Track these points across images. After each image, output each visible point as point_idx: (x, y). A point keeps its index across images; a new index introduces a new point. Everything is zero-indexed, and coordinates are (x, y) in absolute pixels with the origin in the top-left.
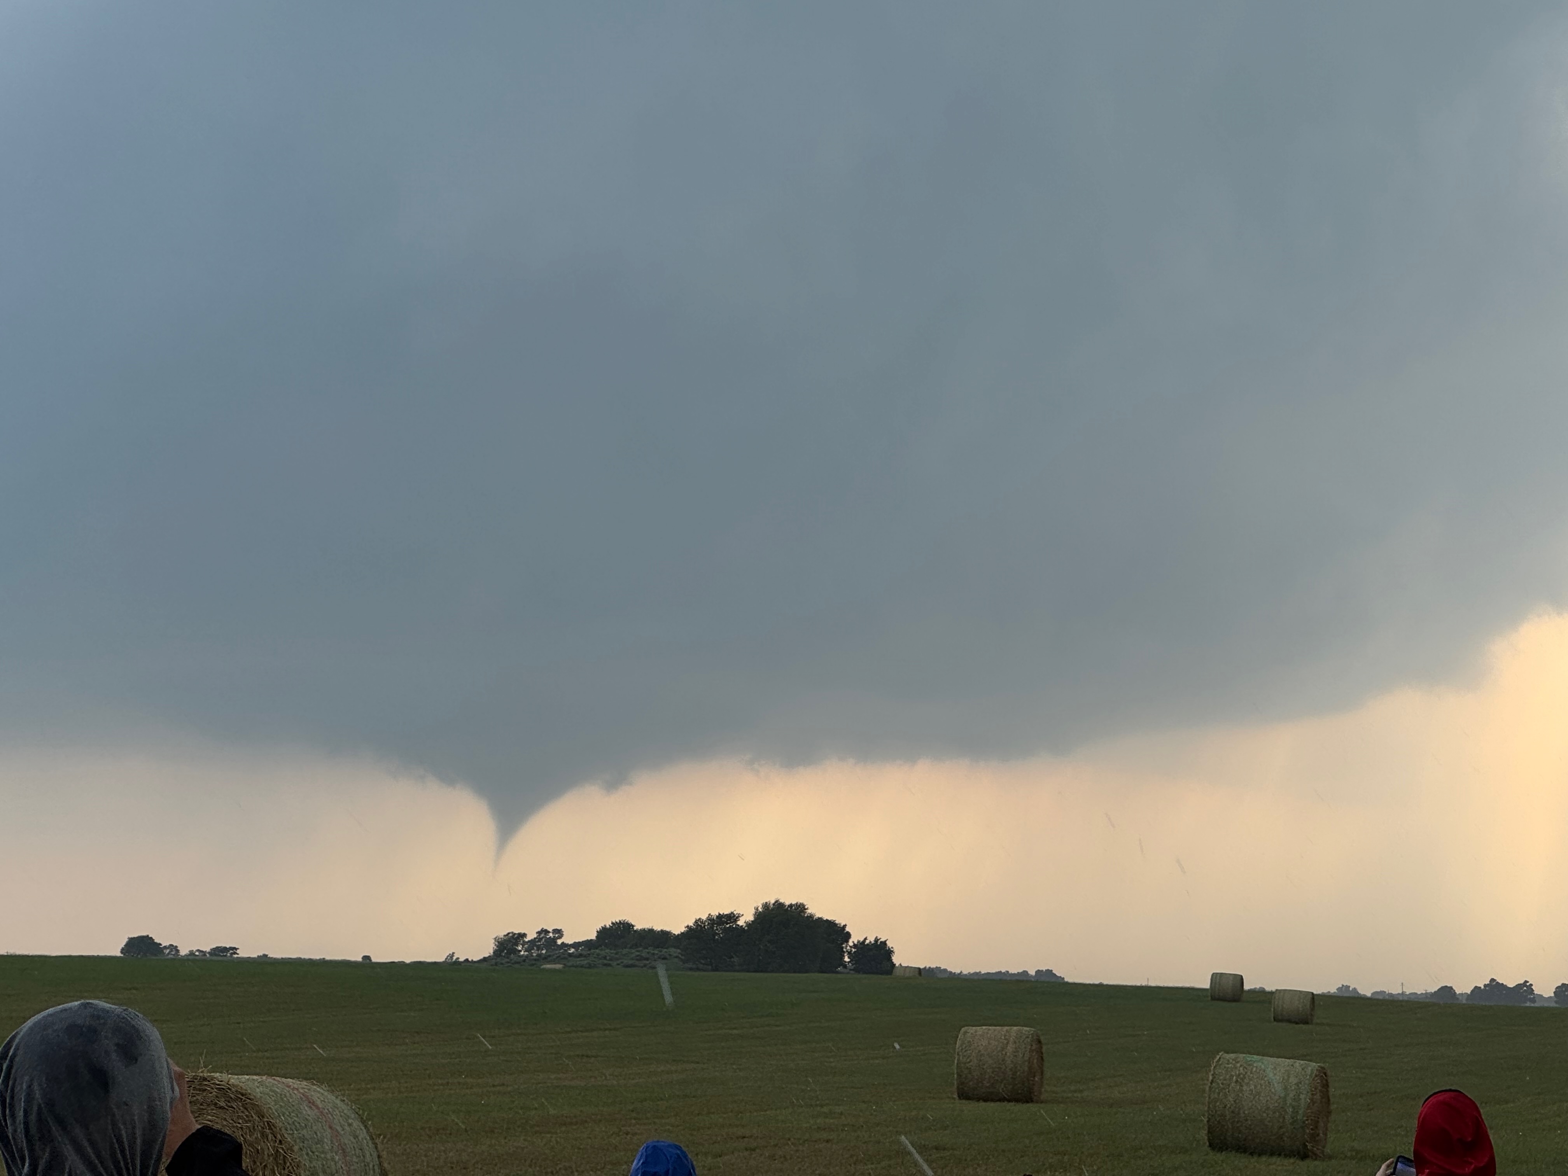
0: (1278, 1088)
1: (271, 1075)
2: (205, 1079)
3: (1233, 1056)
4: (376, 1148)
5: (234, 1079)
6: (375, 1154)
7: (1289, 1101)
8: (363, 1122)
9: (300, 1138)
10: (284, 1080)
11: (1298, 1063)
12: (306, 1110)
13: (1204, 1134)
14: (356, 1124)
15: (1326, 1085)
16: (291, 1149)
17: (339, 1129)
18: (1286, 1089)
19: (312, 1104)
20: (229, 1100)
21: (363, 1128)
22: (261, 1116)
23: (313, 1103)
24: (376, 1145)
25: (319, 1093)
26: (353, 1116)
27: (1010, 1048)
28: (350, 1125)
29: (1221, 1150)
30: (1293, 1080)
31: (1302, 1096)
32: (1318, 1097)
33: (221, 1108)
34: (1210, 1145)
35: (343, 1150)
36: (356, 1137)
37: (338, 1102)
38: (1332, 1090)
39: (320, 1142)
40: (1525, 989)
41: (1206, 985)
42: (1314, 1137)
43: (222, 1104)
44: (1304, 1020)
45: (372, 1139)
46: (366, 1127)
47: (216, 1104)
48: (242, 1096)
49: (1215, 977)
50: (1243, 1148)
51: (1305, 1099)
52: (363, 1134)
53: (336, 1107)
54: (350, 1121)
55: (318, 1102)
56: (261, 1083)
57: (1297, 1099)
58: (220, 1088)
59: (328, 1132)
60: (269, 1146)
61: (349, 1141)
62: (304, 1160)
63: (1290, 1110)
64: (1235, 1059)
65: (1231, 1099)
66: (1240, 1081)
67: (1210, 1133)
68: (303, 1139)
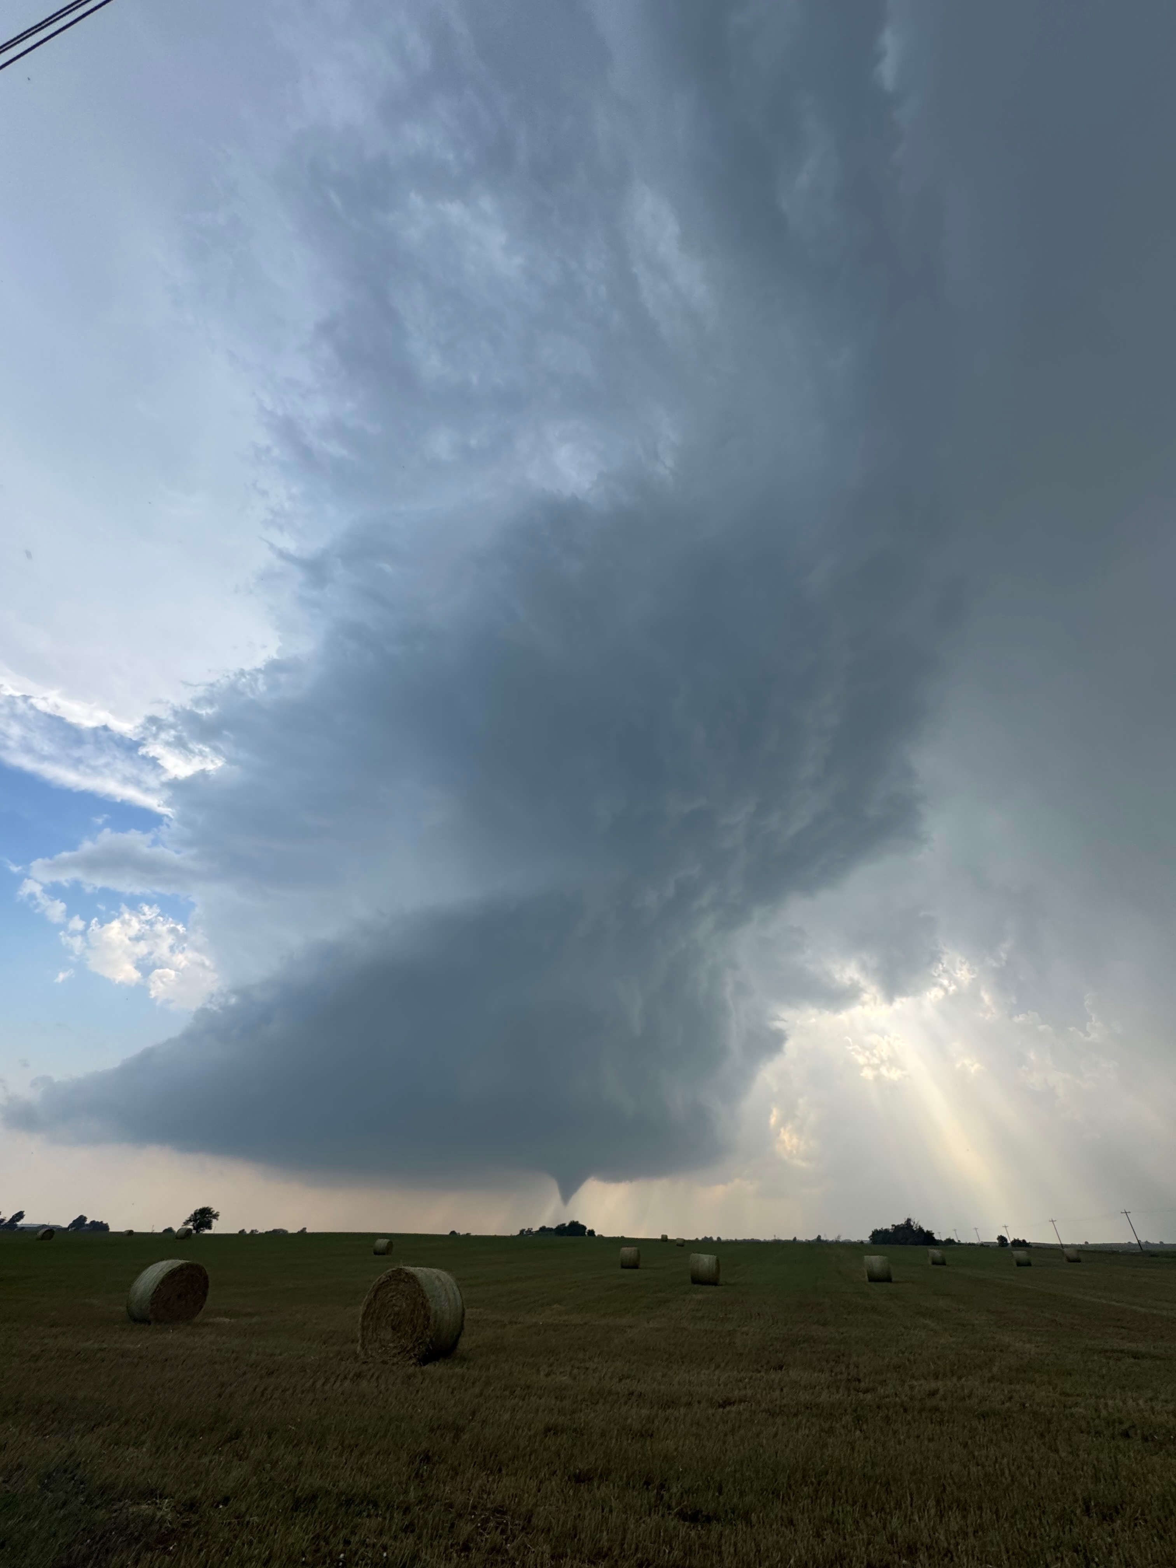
0: (707, 1264)
1: (426, 1268)
2: (401, 1269)
6: (461, 1301)
8: (459, 1287)
9: (432, 1296)
10: (431, 1269)
11: (711, 1259)
12: (437, 1283)
13: (690, 1278)
14: (455, 1288)
16: (428, 1301)
17: (449, 1291)
18: (709, 1264)
19: (440, 1280)
20: (410, 1279)
21: (458, 1290)
22: (419, 1285)
24: (462, 1298)
25: (444, 1275)
26: (455, 1285)
27: (632, 1254)
29: (695, 1284)
30: (711, 1262)
31: (714, 1266)
32: (717, 1267)
34: (692, 1282)
35: (449, 1301)
36: (454, 1294)
37: (451, 1278)
38: (719, 1264)
39: (440, 1297)
42: (717, 1278)
43: (406, 1280)
45: (461, 1295)
48: (412, 1277)
49: (662, 1236)
50: (700, 1283)
52: (458, 1293)
53: (449, 1280)
55: (443, 1279)
56: (422, 1271)
57: (712, 1267)
58: (407, 1273)
59: (444, 1292)
60: (420, 1300)
61: (451, 1296)
62: (432, 1306)
63: (711, 1271)
64: (696, 1255)
65: (696, 1267)
66: (697, 1261)
67: (692, 1278)
68: (434, 1296)
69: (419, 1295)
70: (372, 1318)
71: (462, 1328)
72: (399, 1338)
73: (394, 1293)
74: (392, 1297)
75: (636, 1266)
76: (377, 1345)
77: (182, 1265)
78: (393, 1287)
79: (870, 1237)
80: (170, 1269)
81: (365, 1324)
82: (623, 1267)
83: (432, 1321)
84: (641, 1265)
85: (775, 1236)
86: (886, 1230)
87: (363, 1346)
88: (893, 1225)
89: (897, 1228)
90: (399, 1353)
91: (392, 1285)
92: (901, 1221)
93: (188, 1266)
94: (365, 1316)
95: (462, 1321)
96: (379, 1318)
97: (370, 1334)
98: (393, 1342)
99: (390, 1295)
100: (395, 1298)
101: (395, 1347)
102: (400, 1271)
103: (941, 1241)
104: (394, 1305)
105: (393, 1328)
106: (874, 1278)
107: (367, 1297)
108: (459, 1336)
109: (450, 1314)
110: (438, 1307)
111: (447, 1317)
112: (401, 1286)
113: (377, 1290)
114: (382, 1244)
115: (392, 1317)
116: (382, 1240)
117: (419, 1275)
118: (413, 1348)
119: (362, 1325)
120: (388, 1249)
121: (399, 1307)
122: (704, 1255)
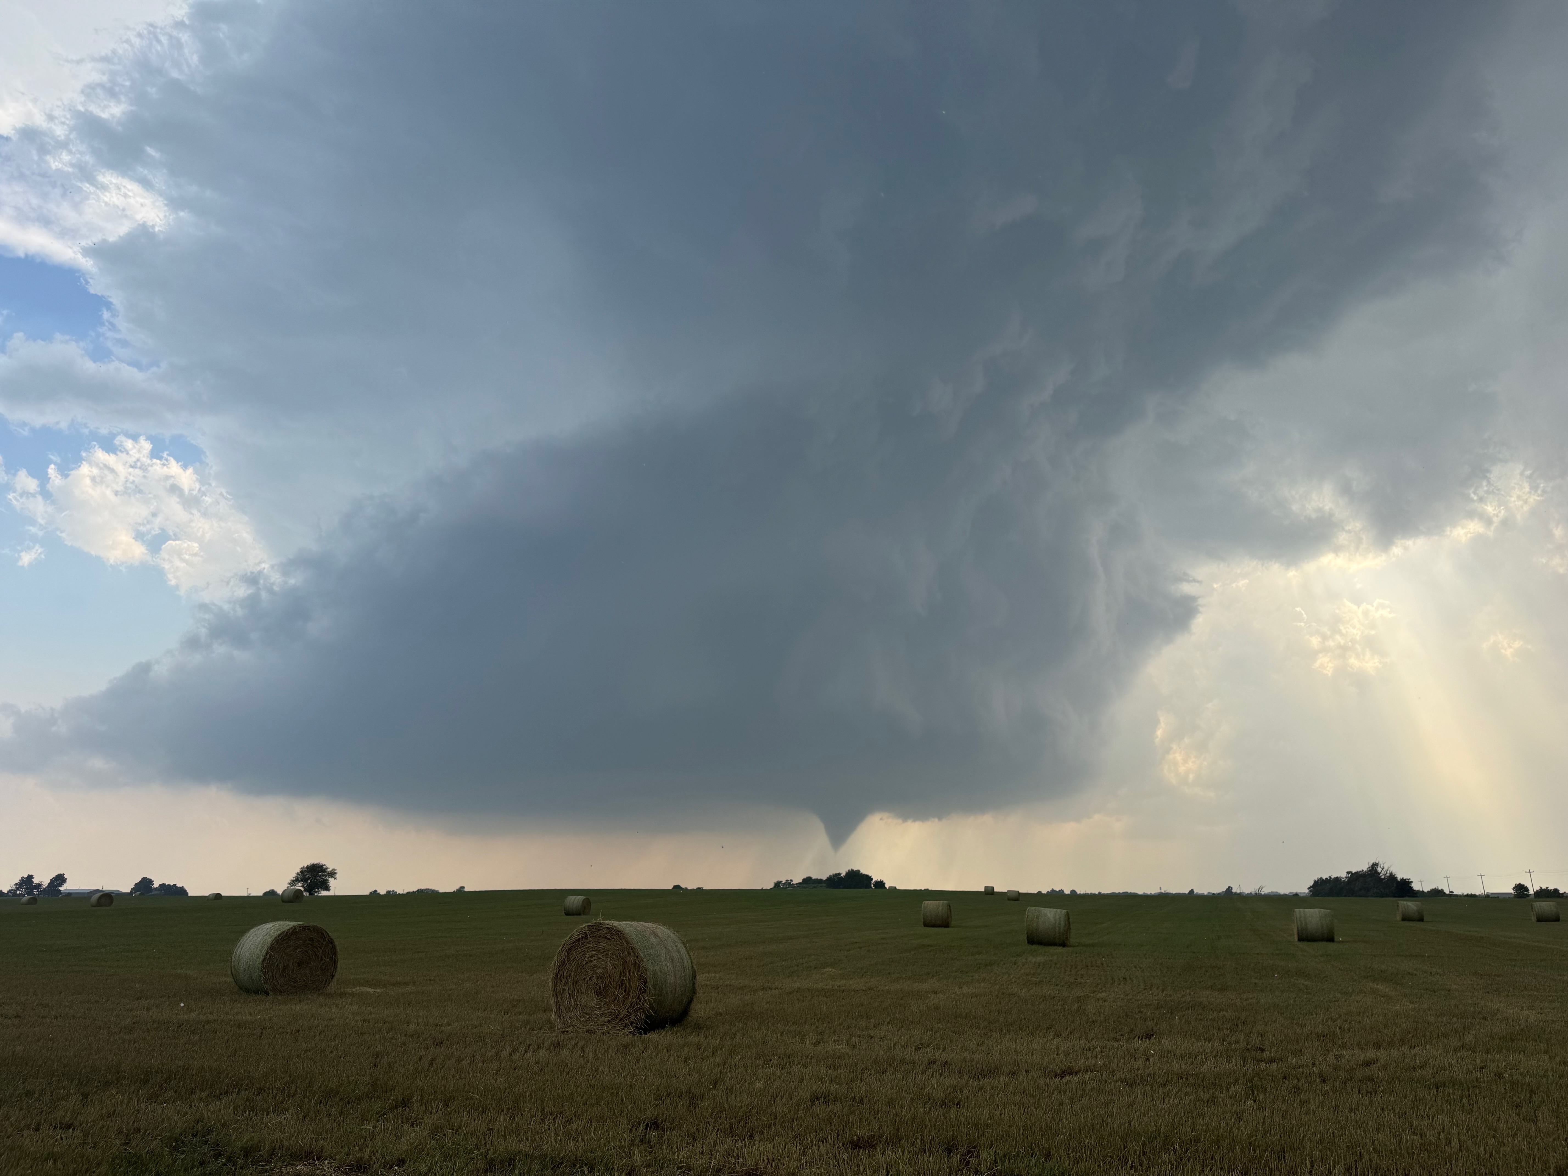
0: (1052, 920)
1: (637, 921)
2: (601, 924)
3: (1033, 908)
4: (690, 958)
5: (616, 923)
6: (689, 962)
7: (1057, 925)
8: (684, 944)
9: (648, 954)
10: (644, 923)
11: (1059, 910)
12: (653, 939)
13: (1025, 938)
14: (680, 945)
15: (1069, 919)
16: (642, 960)
17: (670, 948)
18: (1055, 920)
20: (612, 934)
21: (684, 947)
22: (628, 943)
23: (657, 935)
24: (690, 956)
25: (662, 930)
26: (678, 941)
27: (940, 908)
28: (676, 946)
29: (1032, 944)
30: (1058, 917)
31: (1062, 923)
32: (1067, 923)
33: (609, 939)
34: (1028, 942)
35: (672, 960)
36: (679, 952)
37: (672, 935)
38: (1071, 920)
39: (659, 956)
42: (1067, 938)
43: (609, 937)
45: (688, 953)
46: (685, 947)
47: (606, 937)
48: (617, 933)
49: (986, 888)
50: (1041, 943)
51: (1063, 923)
52: (683, 951)
53: (669, 936)
54: (677, 944)
55: (660, 935)
56: (630, 926)
57: (1060, 924)
58: (607, 928)
59: (664, 950)
60: (631, 959)
61: (675, 955)
62: (650, 966)
63: (1057, 928)
64: (1035, 909)
65: (1035, 924)
66: (1038, 917)
67: (1028, 937)
68: (650, 955)
69: (629, 954)
70: (566, 983)
71: (694, 991)
72: (608, 1004)
73: (594, 953)
74: (591, 957)
75: (945, 924)
76: (578, 1013)
77: (294, 929)
78: (591, 945)
79: (1309, 888)
80: (279, 932)
81: (559, 988)
82: (926, 925)
83: (650, 984)
84: (953, 923)
86: (1337, 879)
87: (559, 1014)
88: (1348, 873)
89: (1355, 877)
90: (609, 1021)
91: (590, 942)
92: (1363, 866)
93: (304, 928)
94: (557, 979)
95: (694, 983)
96: (575, 982)
97: (566, 1000)
98: (600, 1008)
99: (588, 955)
100: (595, 958)
101: (603, 1015)
102: (598, 926)
103: (1423, 891)
104: (595, 966)
105: (598, 993)
106: (1305, 937)
107: (556, 958)
108: (690, 1001)
109: (675, 975)
110: (657, 968)
111: (671, 979)
112: (603, 944)
113: (570, 949)
114: (575, 901)
115: (595, 980)
116: (574, 897)
117: (627, 930)
118: (628, 1015)
119: (555, 990)
120: (585, 908)
121: (603, 968)
122: (1046, 909)
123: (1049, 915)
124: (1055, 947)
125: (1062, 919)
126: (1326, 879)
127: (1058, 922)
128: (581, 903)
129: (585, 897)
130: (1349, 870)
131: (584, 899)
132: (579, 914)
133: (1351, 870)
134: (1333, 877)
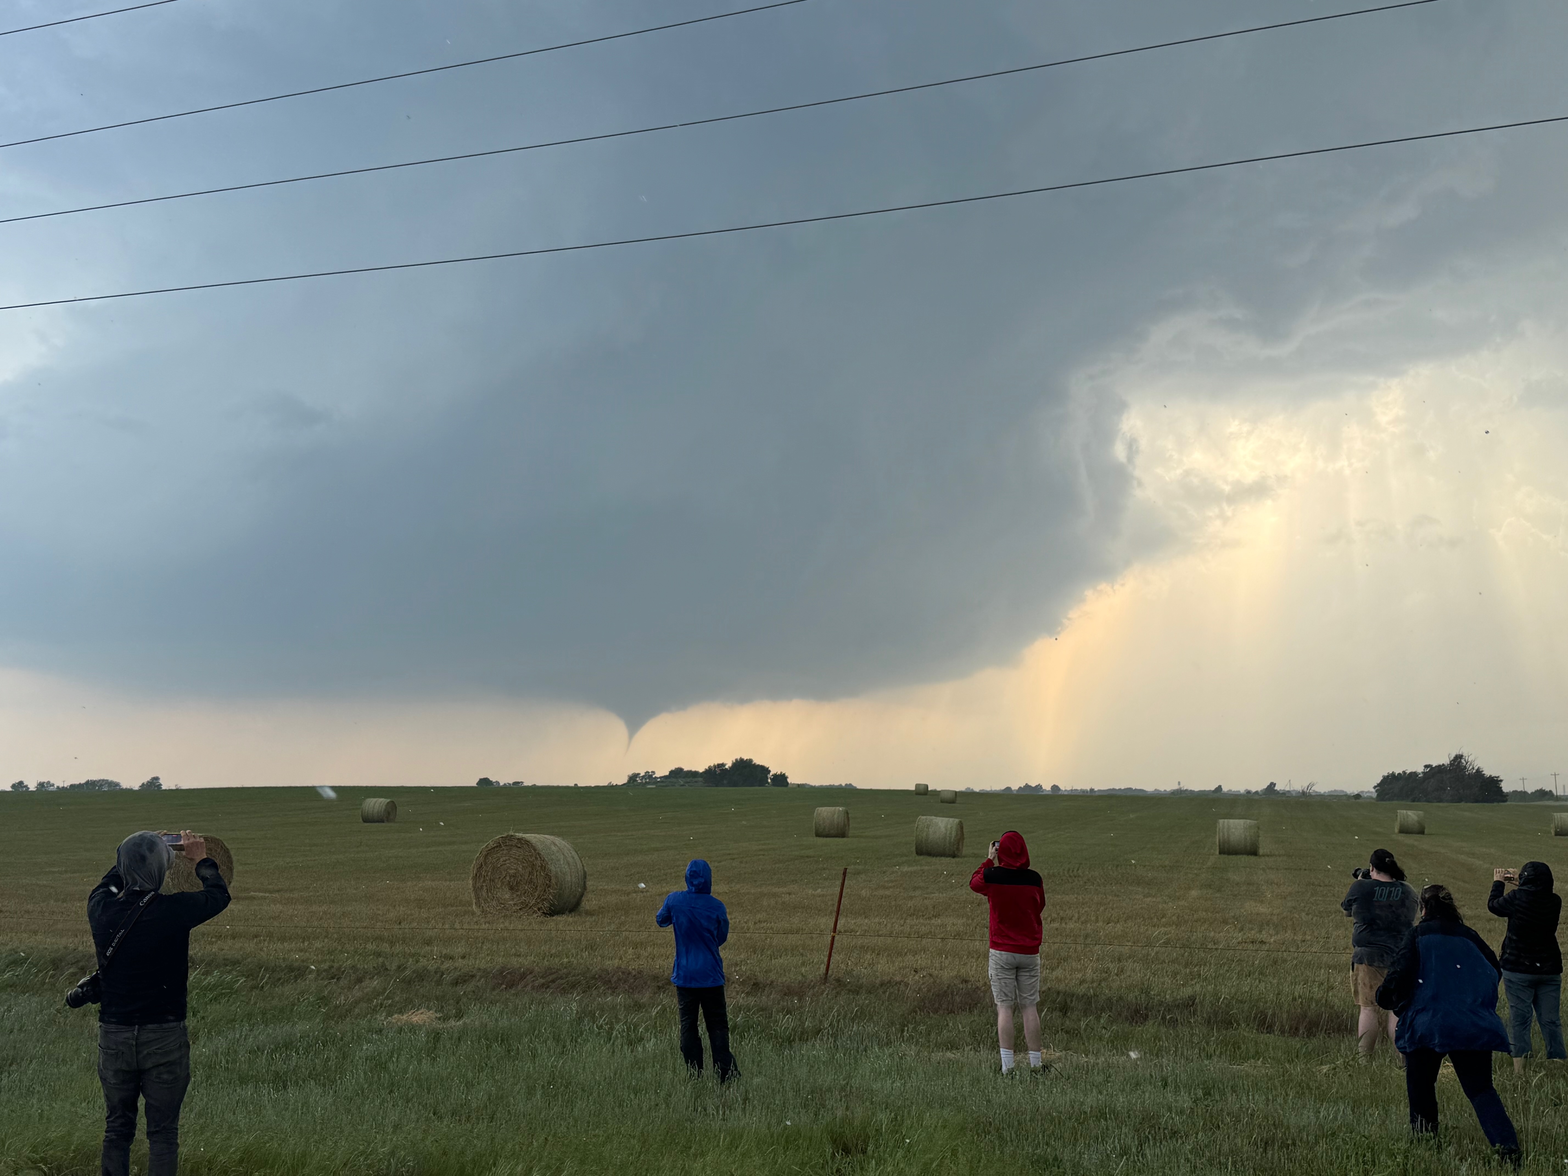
0: (943, 829)
1: (539, 834)
2: (512, 836)
3: (924, 817)
5: (524, 836)
6: (581, 865)
7: (947, 835)
8: (576, 852)
10: (544, 835)
11: (951, 820)
12: (553, 848)
13: (914, 848)
14: (574, 853)
15: (962, 828)
16: (546, 863)
17: (567, 855)
18: (946, 830)
19: (555, 845)
20: (522, 844)
22: (535, 850)
24: (581, 862)
25: (558, 840)
26: (572, 849)
27: (836, 816)
28: (571, 853)
29: (921, 855)
30: (949, 826)
32: (959, 833)
34: (917, 853)
35: (569, 864)
36: (573, 858)
37: (567, 845)
38: (964, 830)
39: (559, 860)
40: (1039, 787)
41: (913, 788)
42: (958, 849)
43: (519, 846)
44: (953, 802)
45: (580, 859)
46: (577, 854)
47: (517, 846)
48: (527, 843)
49: (916, 785)
50: (930, 854)
51: (954, 833)
52: (576, 857)
53: (565, 846)
54: (571, 851)
55: (558, 844)
56: (535, 837)
57: (951, 834)
58: (518, 839)
59: (562, 856)
60: (538, 863)
61: (570, 860)
62: (552, 868)
63: (948, 838)
64: (926, 819)
65: (925, 834)
66: (928, 827)
67: (916, 848)
68: (552, 860)
69: (536, 858)
70: (484, 881)
71: (585, 888)
72: (520, 896)
73: (507, 858)
74: (505, 861)
75: (841, 833)
76: (494, 903)
78: (505, 852)
79: (1375, 787)
81: (478, 885)
82: (818, 835)
83: (553, 881)
84: (848, 832)
85: (1179, 783)
86: (1414, 775)
87: (478, 904)
88: (1426, 766)
89: (1434, 772)
90: (520, 909)
91: (503, 850)
92: (1442, 759)
94: (476, 878)
95: (585, 882)
96: (492, 880)
97: (484, 894)
98: (513, 899)
99: (501, 860)
100: (508, 862)
101: (515, 904)
102: (510, 838)
104: (509, 868)
105: (511, 888)
106: (1227, 850)
107: (474, 862)
108: (582, 895)
109: (571, 876)
110: (558, 870)
111: (568, 878)
112: (514, 851)
113: (486, 856)
114: (375, 804)
115: (508, 878)
116: (375, 800)
117: (533, 841)
118: (534, 905)
119: (474, 887)
120: (389, 813)
121: (516, 869)
122: (938, 818)
123: (940, 824)
124: (943, 858)
125: (954, 829)
126: (1399, 774)
127: (948, 832)
128: (384, 807)
129: (389, 800)
130: (1428, 764)
131: (388, 803)
132: (383, 822)
133: (1431, 764)
134: (1408, 772)
